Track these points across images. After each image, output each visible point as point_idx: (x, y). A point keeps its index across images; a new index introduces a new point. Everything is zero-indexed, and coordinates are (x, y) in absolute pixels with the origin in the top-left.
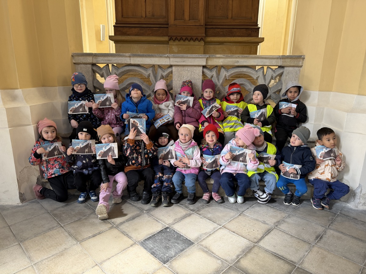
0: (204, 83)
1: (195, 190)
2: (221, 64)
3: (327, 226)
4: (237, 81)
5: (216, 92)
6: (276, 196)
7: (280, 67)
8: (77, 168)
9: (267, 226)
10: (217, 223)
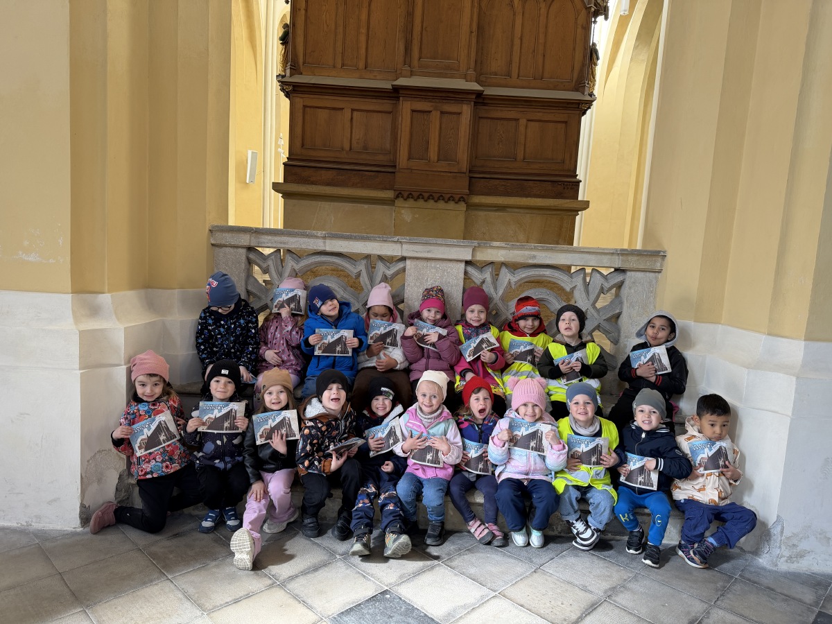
0: (466, 293)
1: (443, 514)
2: (502, 259)
3: (712, 601)
4: (534, 293)
5: (490, 313)
6: (609, 536)
7: (617, 270)
8: (202, 456)
9: (590, 596)
10: (489, 585)
